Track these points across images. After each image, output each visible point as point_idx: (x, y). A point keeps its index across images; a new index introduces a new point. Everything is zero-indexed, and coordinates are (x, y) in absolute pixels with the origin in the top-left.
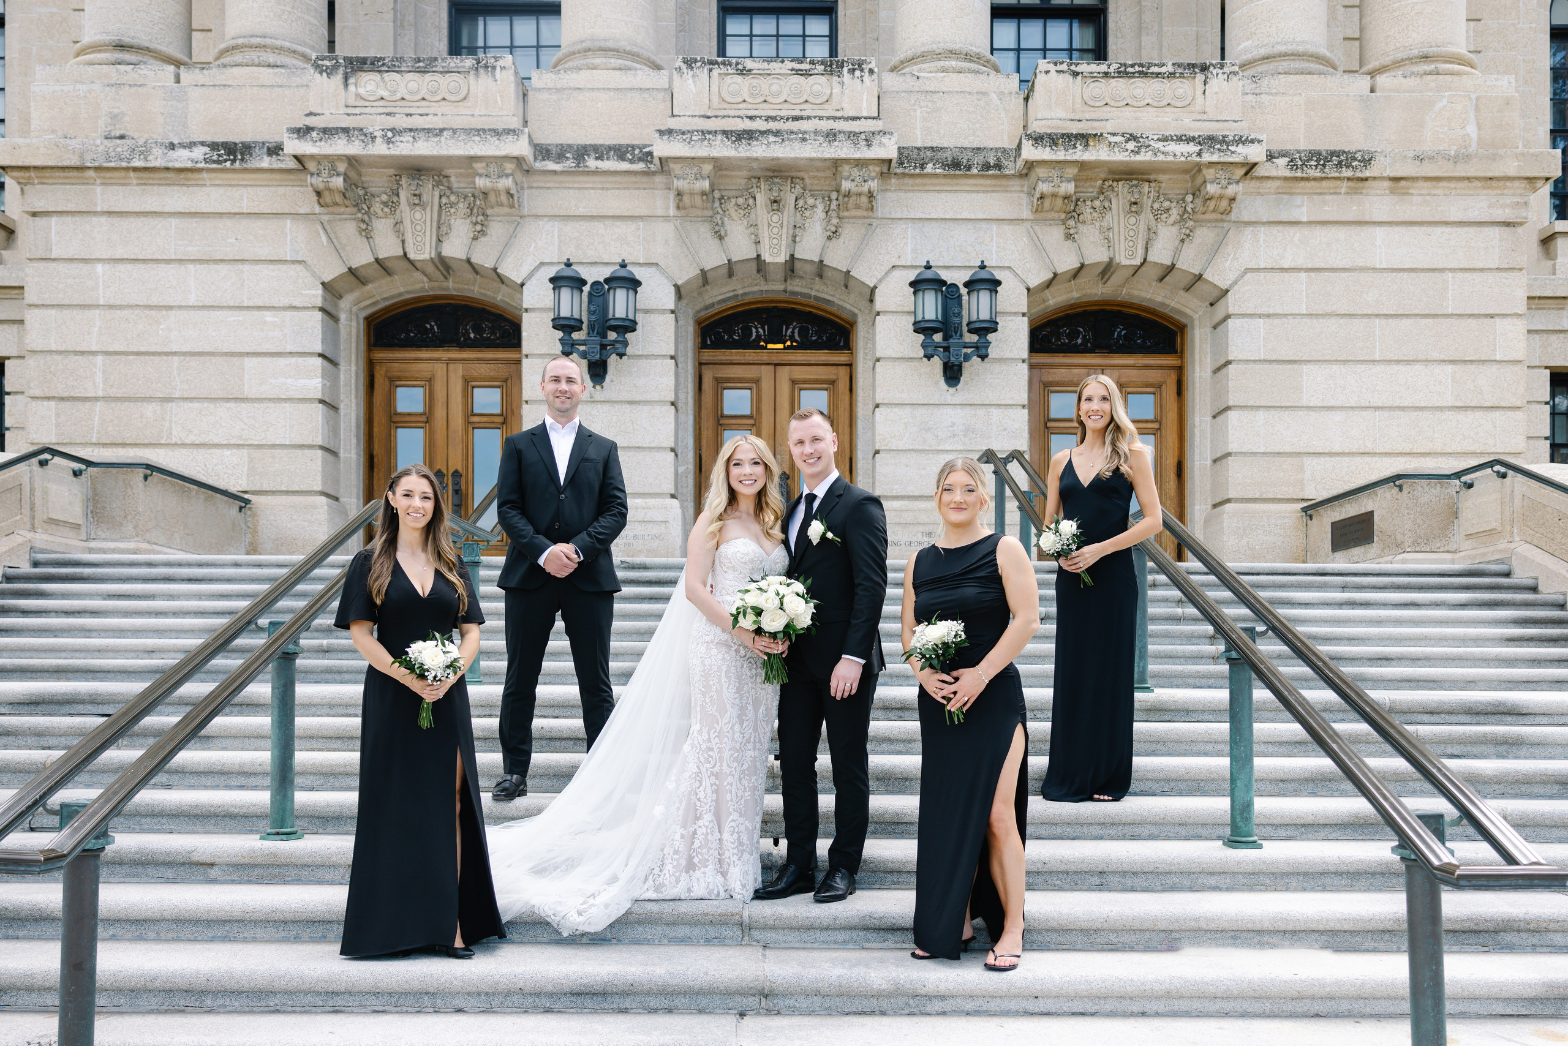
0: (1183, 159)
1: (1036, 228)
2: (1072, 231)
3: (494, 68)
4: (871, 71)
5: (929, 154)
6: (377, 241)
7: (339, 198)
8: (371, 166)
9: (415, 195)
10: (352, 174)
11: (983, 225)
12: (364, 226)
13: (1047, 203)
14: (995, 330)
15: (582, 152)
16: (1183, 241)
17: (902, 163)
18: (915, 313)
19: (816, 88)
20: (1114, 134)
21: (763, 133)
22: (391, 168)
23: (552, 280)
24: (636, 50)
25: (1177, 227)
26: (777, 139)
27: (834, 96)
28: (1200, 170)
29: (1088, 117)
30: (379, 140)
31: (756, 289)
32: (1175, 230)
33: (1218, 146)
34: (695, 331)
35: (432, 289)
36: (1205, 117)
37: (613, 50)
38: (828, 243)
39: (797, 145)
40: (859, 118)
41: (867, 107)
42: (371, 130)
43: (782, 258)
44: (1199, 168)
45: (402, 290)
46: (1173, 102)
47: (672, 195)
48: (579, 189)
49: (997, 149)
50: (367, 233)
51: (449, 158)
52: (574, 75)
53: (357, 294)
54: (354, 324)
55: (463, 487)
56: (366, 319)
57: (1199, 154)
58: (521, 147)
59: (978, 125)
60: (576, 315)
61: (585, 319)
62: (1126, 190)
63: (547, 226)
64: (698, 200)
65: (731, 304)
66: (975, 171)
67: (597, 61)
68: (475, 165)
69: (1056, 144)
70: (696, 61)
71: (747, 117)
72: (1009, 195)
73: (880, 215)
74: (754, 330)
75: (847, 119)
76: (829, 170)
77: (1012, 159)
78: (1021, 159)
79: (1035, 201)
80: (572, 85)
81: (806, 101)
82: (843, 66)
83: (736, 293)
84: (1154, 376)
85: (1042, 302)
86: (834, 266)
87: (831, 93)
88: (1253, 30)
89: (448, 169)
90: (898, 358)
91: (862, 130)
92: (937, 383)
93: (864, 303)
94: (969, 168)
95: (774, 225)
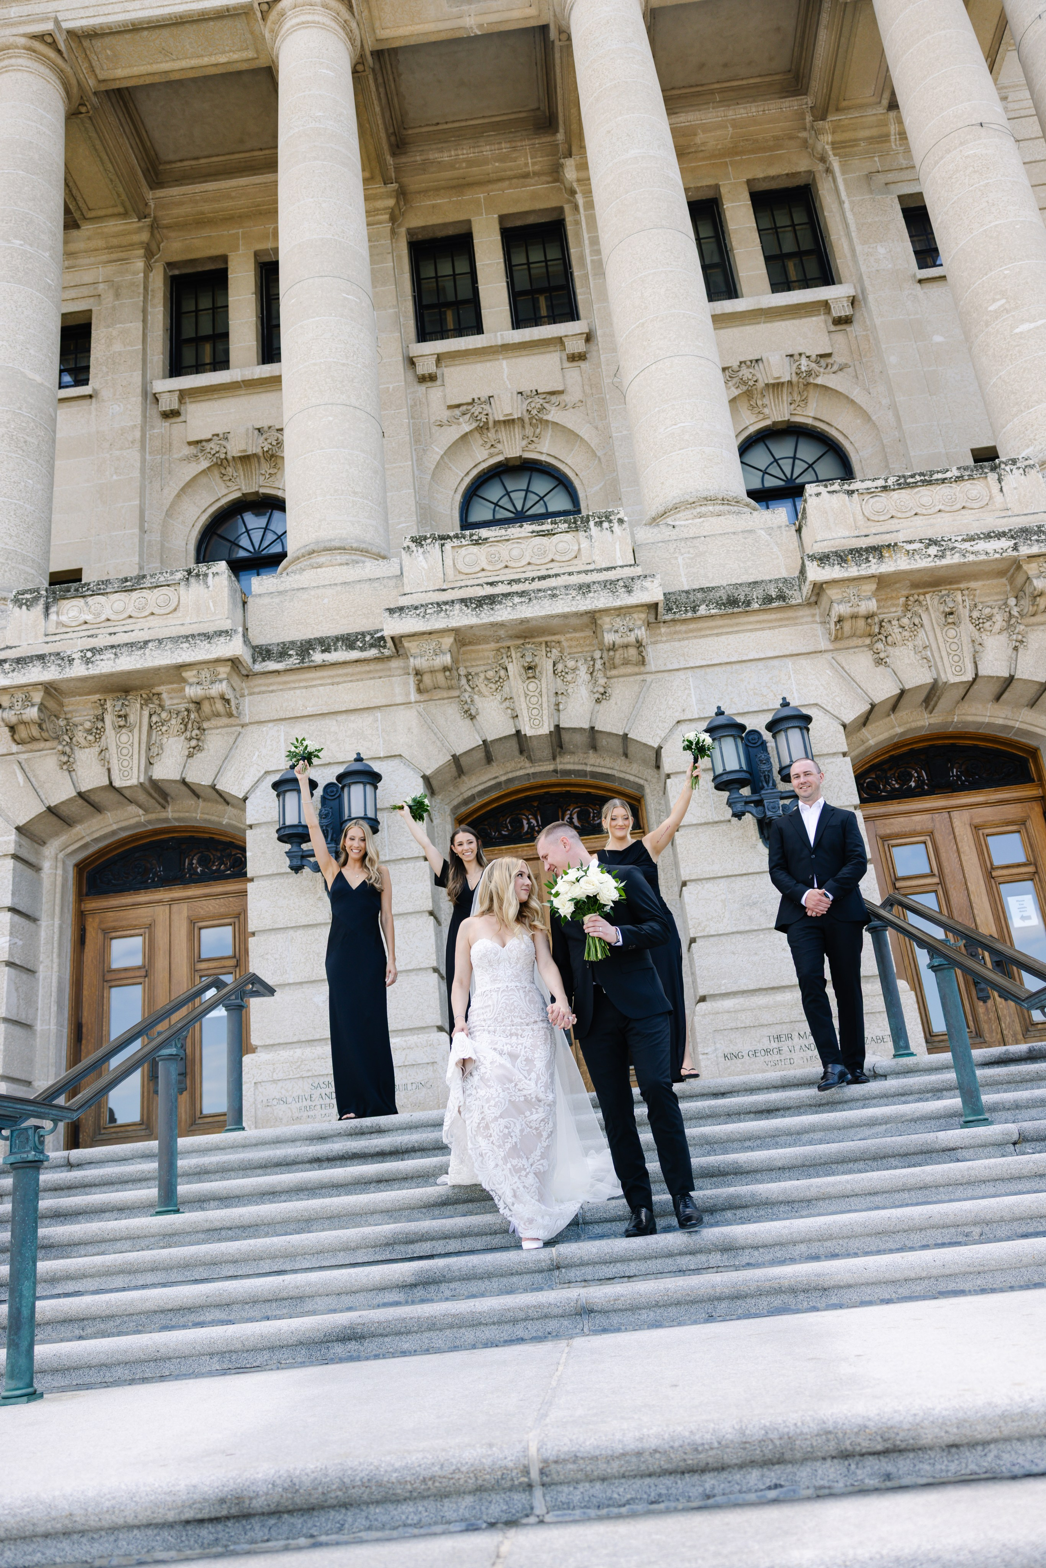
0: (997, 556)
1: (841, 657)
2: (882, 655)
3: (206, 575)
4: (621, 521)
5: (699, 595)
6: (79, 773)
7: (35, 731)
8: (72, 692)
10: (49, 703)
11: (776, 662)
12: (65, 759)
13: (847, 626)
15: (305, 648)
16: (1016, 649)
17: (670, 609)
18: (713, 769)
19: (561, 546)
20: (910, 542)
21: (506, 595)
22: (95, 693)
23: (276, 786)
24: (363, 546)
25: (1005, 634)
26: (523, 599)
27: (583, 551)
28: (1019, 567)
29: (874, 531)
30: (77, 662)
31: (522, 772)
32: (1004, 637)
33: (1036, 537)
35: (150, 823)
36: (1009, 513)
37: (339, 549)
38: (597, 706)
39: (546, 602)
40: (615, 568)
41: (622, 556)
42: (69, 653)
43: (545, 729)
44: (1016, 565)
46: (968, 505)
47: (412, 680)
48: (306, 687)
49: (777, 580)
50: (68, 765)
51: (157, 670)
52: (297, 577)
53: (62, 837)
54: (61, 872)
56: (77, 865)
57: (1015, 548)
58: (235, 647)
59: (749, 564)
62: (936, 602)
63: (271, 730)
64: (440, 678)
65: (494, 795)
66: (756, 606)
67: (322, 559)
68: (184, 674)
69: (845, 561)
70: (425, 538)
71: (487, 584)
72: (800, 627)
73: (653, 669)
74: (523, 823)
75: (600, 570)
76: (587, 626)
77: (796, 587)
78: (807, 583)
79: (833, 626)
80: (296, 587)
81: (553, 561)
82: (588, 521)
83: (498, 780)
84: (1013, 811)
85: (863, 742)
86: (608, 730)
87: (579, 550)
88: (1031, 436)
89: (159, 685)
90: (701, 824)
91: (618, 577)
92: (754, 847)
93: (650, 773)
94: (748, 603)
95: (532, 694)
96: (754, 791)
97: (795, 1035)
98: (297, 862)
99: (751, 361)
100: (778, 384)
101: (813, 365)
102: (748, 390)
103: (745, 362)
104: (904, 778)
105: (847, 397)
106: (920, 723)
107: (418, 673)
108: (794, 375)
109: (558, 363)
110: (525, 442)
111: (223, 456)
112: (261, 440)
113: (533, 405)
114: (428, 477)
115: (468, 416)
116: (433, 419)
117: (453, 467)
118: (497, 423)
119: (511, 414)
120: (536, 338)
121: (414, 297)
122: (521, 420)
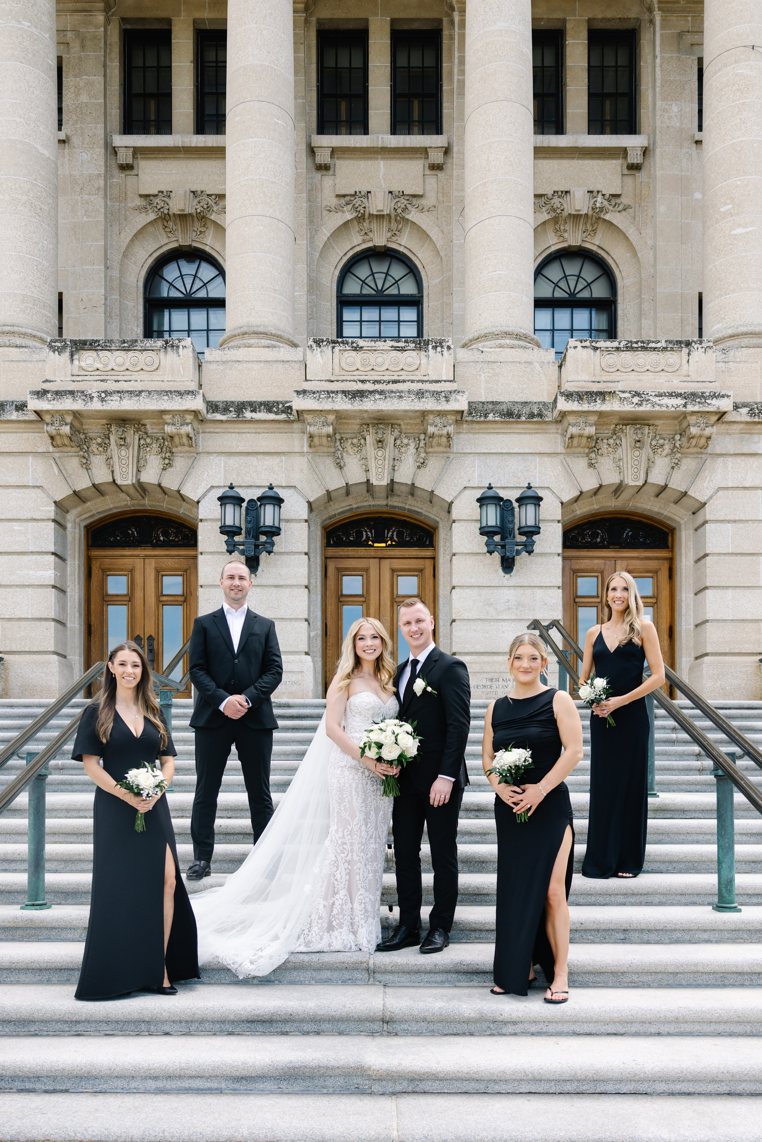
0: (673, 409)
1: (568, 459)
2: (593, 461)
3: (178, 347)
4: (449, 348)
5: (490, 406)
6: (94, 472)
7: (66, 441)
8: (90, 417)
9: (121, 438)
10: (76, 424)
11: (530, 457)
12: (84, 461)
13: (575, 441)
14: (539, 533)
15: (241, 407)
16: (673, 468)
17: (471, 414)
18: (481, 520)
19: (409, 359)
20: (623, 392)
21: (371, 392)
22: (104, 419)
23: (220, 499)
24: (279, 333)
25: (669, 458)
26: (381, 397)
27: (422, 366)
28: (685, 417)
29: (604, 379)
30: (95, 399)
31: (366, 504)
32: (667, 460)
33: (698, 400)
34: (322, 535)
35: (133, 505)
36: (689, 379)
37: (263, 333)
38: (418, 471)
39: (396, 401)
40: (441, 382)
41: (446, 374)
42: (90, 392)
43: (385, 482)
44: (684, 415)
45: (111, 506)
46: (666, 369)
47: (306, 437)
48: (239, 433)
49: (539, 403)
50: (86, 466)
51: (146, 412)
52: (235, 352)
53: (79, 509)
54: (77, 531)
55: (155, 648)
56: (86, 527)
57: (685, 406)
58: (197, 404)
59: (525, 386)
60: (237, 524)
61: (243, 526)
62: (632, 432)
63: (216, 460)
64: (324, 441)
65: (350, 514)
66: (523, 419)
67: (252, 341)
68: (164, 417)
69: (582, 399)
70: (323, 341)
71: (360, 381)
72: (548, 436)
73: (455, 451)
74: (364, 534)
75: (432, 382)
76: (418, 417)
77: (550, 410)
78: (556, 410)
79: (567, 440)
80: (234, 359)
81: (402, 369)
82: (428, 345)
83: (351, 507)
84: (652, 564)
85: (573, 512)
86: (422, 487)
87: (420, 364)
88: (723, 316)
89: (145, 419)
90: (469, 554)
91: (443, 390)
92: (497, 571)
93: (444, 514)
94: (519, 416)
95: (379, 458)
96: (502, 539)
97: (501, 679)
98: (231, 548)
99: (562, 192)
100: (578, 215)
101: (606, 203)
102: (555, 217)
103: (557, 192)
104: (595, 535)
105: (624, 234)
106: (609, 504)
107: (311, 436)
108: (590, 209)
109: (422, 170)
110: (389, 234)
111: (166, 212)
112: (195, 202)
113: (399, 205)
114: (317, 254)
115: (350, 206)
116: (324, 204)
117: (336, 248)
118: (371, 216)
119: (382, 211)
120: (408, 145)
121: (318, 87)
122: (389, 215)
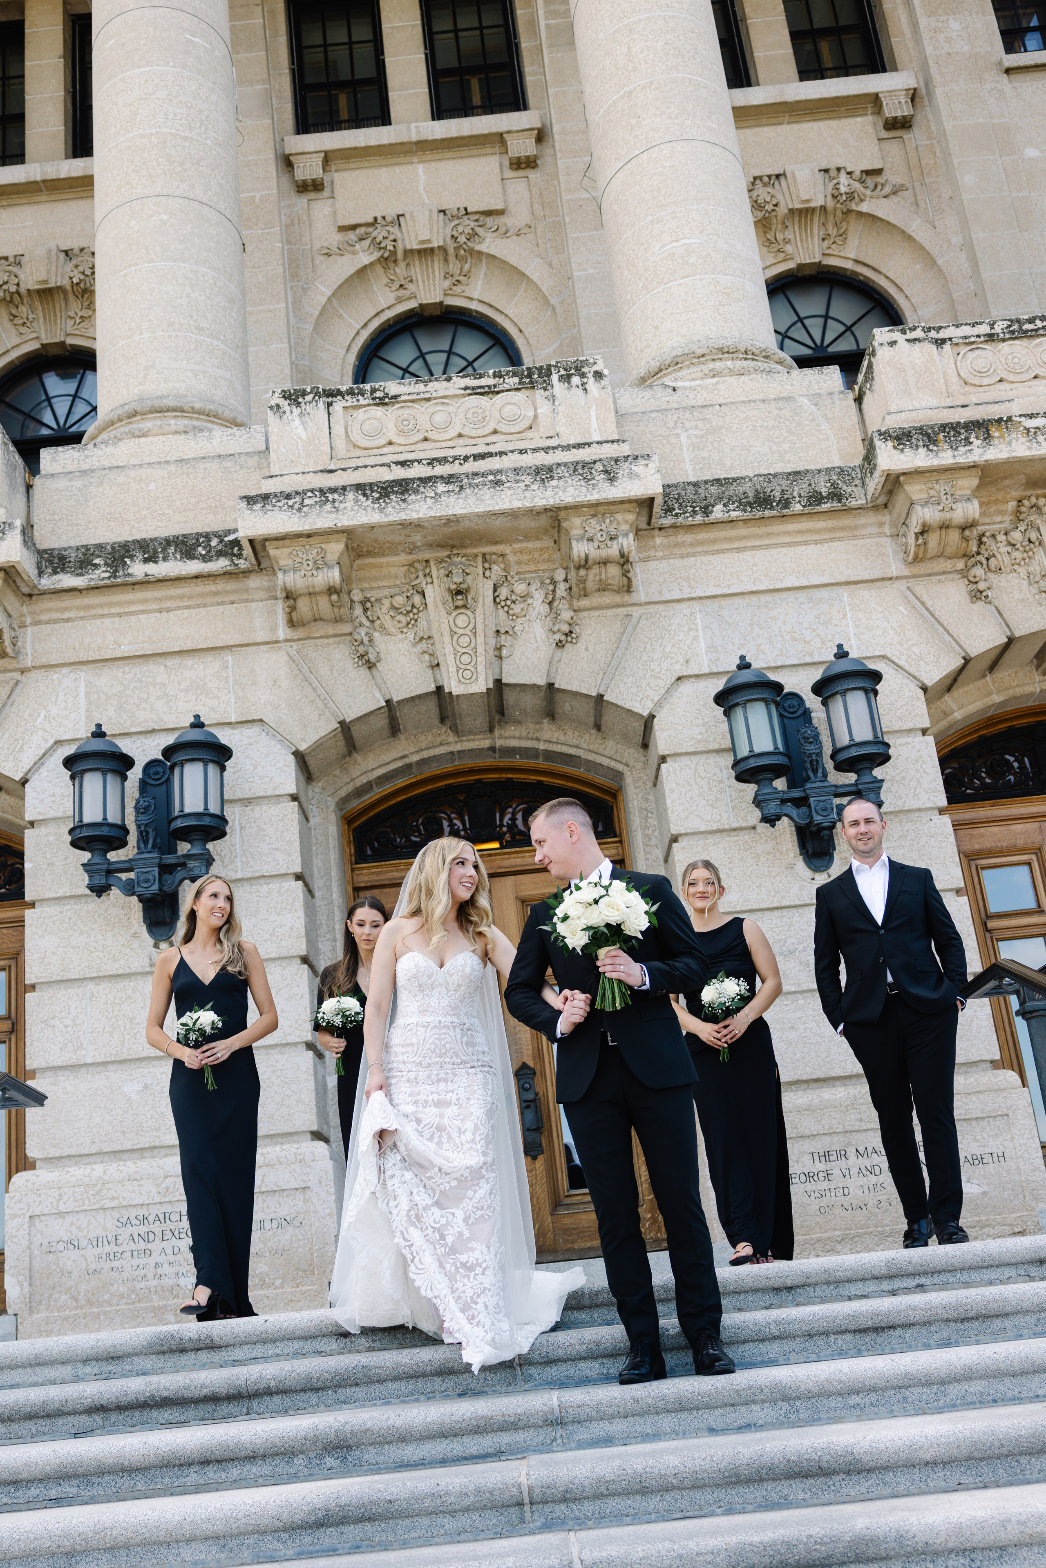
1: (920, 588)
2: (982, 586)
4: (598, 375)
5: (714, 490)
11: (824, 593)
13: (933, 539)
14: (886, 759)
15: (120, 554)
17: (670, 510)
18: (733, 749)
19: (508, 410)
20: (1031, 416)
21: (425, 481)
23: (69, 763)
26: (451, 487)
27: (541, 419)
29: (975, 400)
31: (442, 750)
34: (341, 835)
37: (174, 410)
38: (559, 653)
39: (486, 493)
40: (589, 444)
41: (600, 428)
43: (481, 685)
47: (280, 608)
48: (120, 615)
49: (829, 470)
52: (110, 449)
58: (9, 550)
59: (785, 446)
60: (114, 820)
61: (132, 825)
63: (65, 679)
64: (323, 604)
65: (401, 782)
66: (797, 508)
67: (147, 425)
69: (935, 442)
70: (304, 394)
71: (397, 463)
72: (861, 542)
73: (643, 598)
74: (445, 824)
75: (567, 448)
76: (546, 532)
77: (857, 482)
78: (877, 474)
79: (911, 540)
80: (107, 464)
81: (495, 432)
82: (549, 374)
83: (407, 761)
86: (574, 688)
87: (536, 416)
90: (711, 832)
91: (595, 457)
92: (791, 867)
94: (786, 504)
95: (461, 631)
96: (791, 785)
97: (851, 1152)
98: (100, 880)
99: (769, 177)
100: (807, 209)
101: (857, 185)
102: (764, 218)
103: (760, 178)
104: (1000, 769)
105: (903, 232)
107: (290, 596)
108: (829, 198)
109: (497, 170)
110: (447, 283)
111: (13, 289)
112: (70, 266)
113: (460, 229)
114: (310, 328)
115: (368, 242)
116: (317, 245)
117: (345, 316)
118: (408, 253)
119: (429, 241)
120: (466, 132)
121: (293, 71)
122: (443, 249)
